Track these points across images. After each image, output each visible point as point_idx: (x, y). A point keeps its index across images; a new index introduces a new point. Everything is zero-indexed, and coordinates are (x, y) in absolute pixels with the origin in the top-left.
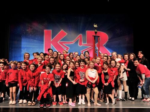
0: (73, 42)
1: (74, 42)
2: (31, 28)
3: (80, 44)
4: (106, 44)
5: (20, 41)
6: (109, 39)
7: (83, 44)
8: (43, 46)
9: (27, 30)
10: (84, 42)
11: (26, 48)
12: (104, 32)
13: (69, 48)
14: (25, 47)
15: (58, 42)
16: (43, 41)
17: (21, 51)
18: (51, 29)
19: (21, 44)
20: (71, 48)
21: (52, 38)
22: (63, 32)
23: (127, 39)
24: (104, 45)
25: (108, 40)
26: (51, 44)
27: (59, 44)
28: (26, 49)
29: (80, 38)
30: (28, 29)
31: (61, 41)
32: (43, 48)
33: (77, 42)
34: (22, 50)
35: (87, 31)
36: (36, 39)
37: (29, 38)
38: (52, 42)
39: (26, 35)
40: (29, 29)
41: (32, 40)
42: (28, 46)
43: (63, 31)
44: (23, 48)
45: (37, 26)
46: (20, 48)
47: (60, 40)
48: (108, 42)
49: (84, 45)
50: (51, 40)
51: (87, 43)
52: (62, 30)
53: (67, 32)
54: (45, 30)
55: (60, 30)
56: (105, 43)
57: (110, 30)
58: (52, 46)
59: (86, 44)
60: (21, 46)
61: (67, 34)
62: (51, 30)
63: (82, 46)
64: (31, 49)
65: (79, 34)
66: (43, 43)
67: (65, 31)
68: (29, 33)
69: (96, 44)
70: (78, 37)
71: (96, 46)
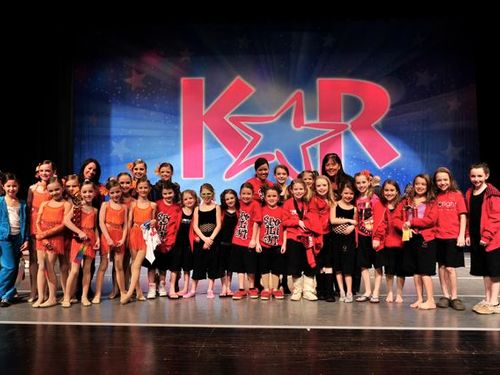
0: (274, 117)
1: (278, 117)
2: (139, 72)
3: (299, 123)
4: (383, 122)
5: (108, 115)
6: (392, 106)
7: (306, 122)
8: (178, 130)
9: (128, 80)
10: (312, 116)
11: (124, 137)
12: (377, 82)
13: (262, 135)
14: (121, 134)
15: (227, 118)
16: (176, 114)
17: (108, 148)
18: (201, 76)
19: (108, 126)
20: (267, 135)
21: (207, 105)
22: (241, 85)
23: (453, 103)
24: (376, 126)
25: (388, 110)
26: (204, 124)
27: (231, 124)
28: (124, 141)
29: (295, 103)
30: (130, 76)
31: (234, 113)
32: (178, 135)
33: (286, 117)
34: (114, 143)
35: (318, 80)
36: (155, 110)
37: (134, 106)
39: (125, 97)
40: (133, 78)
41: (142, 110)
42: (130, 132)
43: (242, 80)
44: (116, 137)
45: (158, 67)
46: (108, 137)
47: (234, 110)
48: (389, 115)
49: (309, 125)
50: (204, 112)
51: (321, 120)
52: (238, 77)
53: (254, 85)
54: (182, 80)
55: (231, 78)
56: (380, 119)
57: (397, 76)
58: (207, 131)
59: (317, 121)
60: (110, 132)
61: (254, 90)
62: (203, 79)
63: (302, 127)
64: (141, 139)
65: (294, 89)
66: (178, 122)
67: (248, 81)
68: (133, 88)
69: (349, 123)
70: (292, 101)
71: (349, 128)
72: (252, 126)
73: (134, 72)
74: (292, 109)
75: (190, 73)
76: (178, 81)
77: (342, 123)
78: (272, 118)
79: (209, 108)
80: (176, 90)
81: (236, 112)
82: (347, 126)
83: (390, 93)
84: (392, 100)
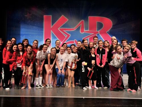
1: (76, 29)
2: (30, 13)
4: (110, 31)
5: (19, 27)
7: (85, 31)
8: (43, 33)
9: (26, 16)
10: (86, 29)
12: (108, 18)
13: (70, 35)
14: (23, 34)
15: (59, 29)
16: (42, 27)
18: (50, 15)
19: (19, 31)
23: (133, 26)
24: (108, 32)
25: (112, 27)
28: (24, 36)
29: (81, 24)
31: (61, 27)
32: (43, 34)
34: (21, 37)
36: (35, 26)
37: (28, 24)
38: (52, 29)
39: (25, 21)
40: (28, 15)
41: (31, 26)
42: (27, 33)
44: (22, 34)
45: (36, 12)
46: (19, 35)
48: (112, 28)
51: (89, 30)
52: (63, 15)
53: (68, 18)
55: (60, 16)
56: (109, 30)
57: (115, 16)
58: (52, 33)
59: (88, 30)
60: (20, 33)
61: (68, 20)
62: (51, 16)
63: (83, 32)
64: (30, 35)
65: (81, 20)
66: (43, 30)
67: (66, 17)
68: (28, 19)
69: (99, 31)
70: (80, 24)
71: (99, 33)
72: (67, 32)
73: (28, 13)
74: (80, 26)
75: (47, 14)
76: (43, 16)
77: (97, 31)
78: (74, 29)
79: (53, 26)
80: (42, 20)
81: (62, 27)
82: (98, 32)
83: (112, 21)
84: (113, 24)
